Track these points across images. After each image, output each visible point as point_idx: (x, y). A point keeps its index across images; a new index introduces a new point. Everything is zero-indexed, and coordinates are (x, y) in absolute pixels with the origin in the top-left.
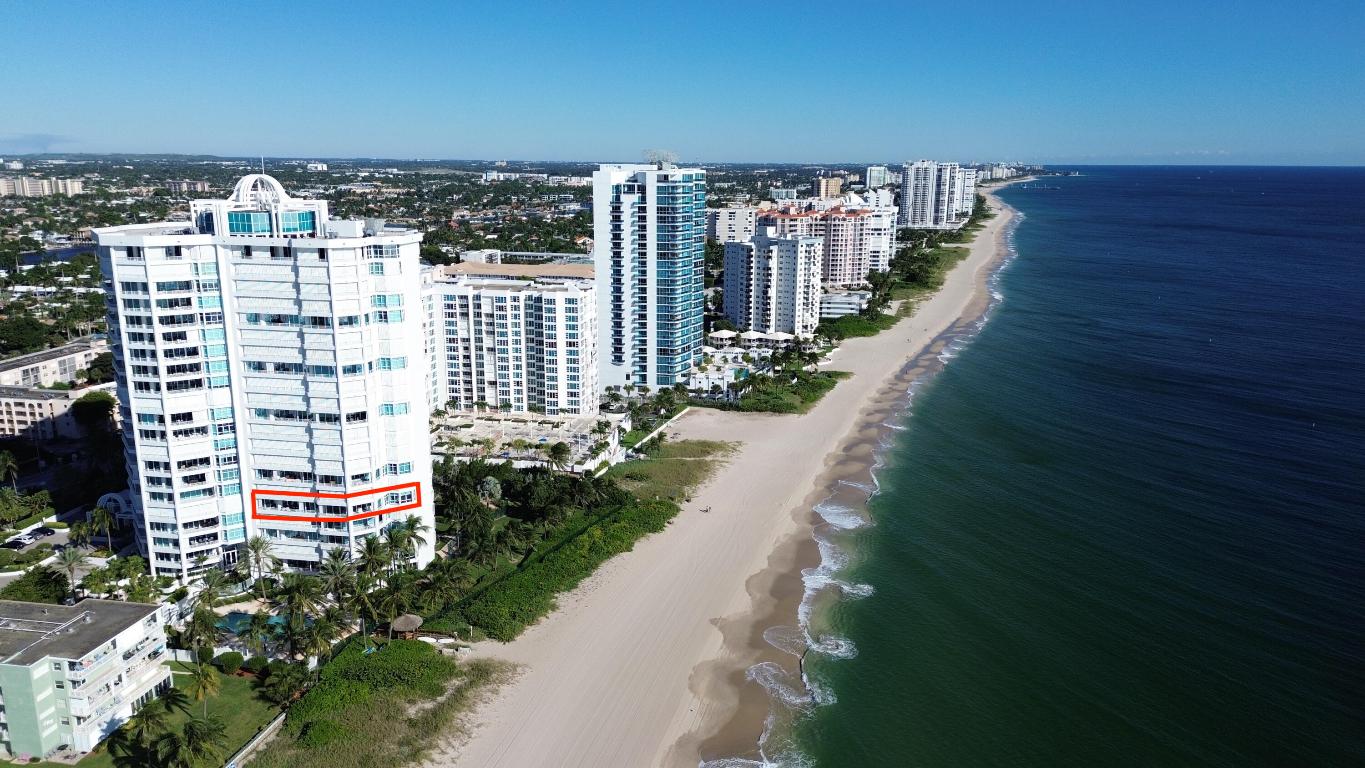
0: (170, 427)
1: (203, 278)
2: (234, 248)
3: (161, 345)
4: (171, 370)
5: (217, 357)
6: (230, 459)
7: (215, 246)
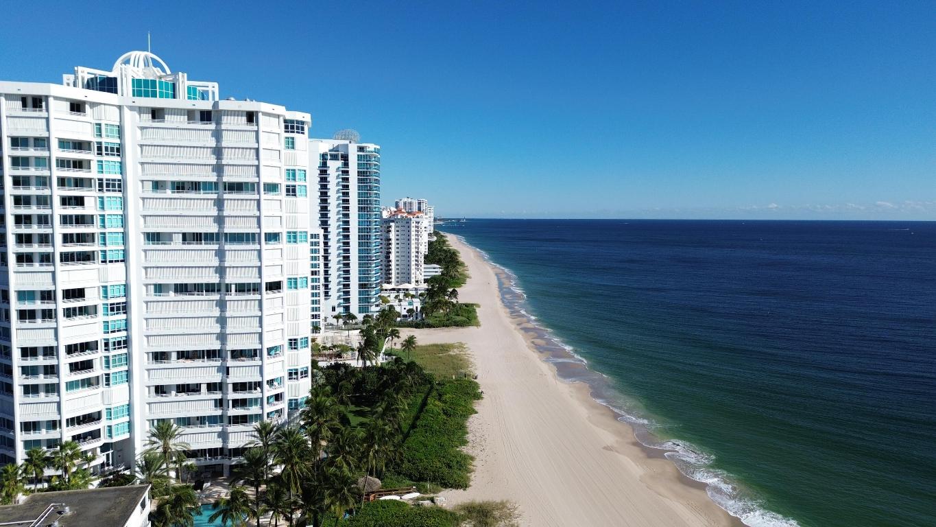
0: (62, 304)
1: (104, 140)
2: (141, 110)
3: (58, 210)
4: (67, 238)
5: (114, 228)
6: (119, 343)
7: (120, 107)
